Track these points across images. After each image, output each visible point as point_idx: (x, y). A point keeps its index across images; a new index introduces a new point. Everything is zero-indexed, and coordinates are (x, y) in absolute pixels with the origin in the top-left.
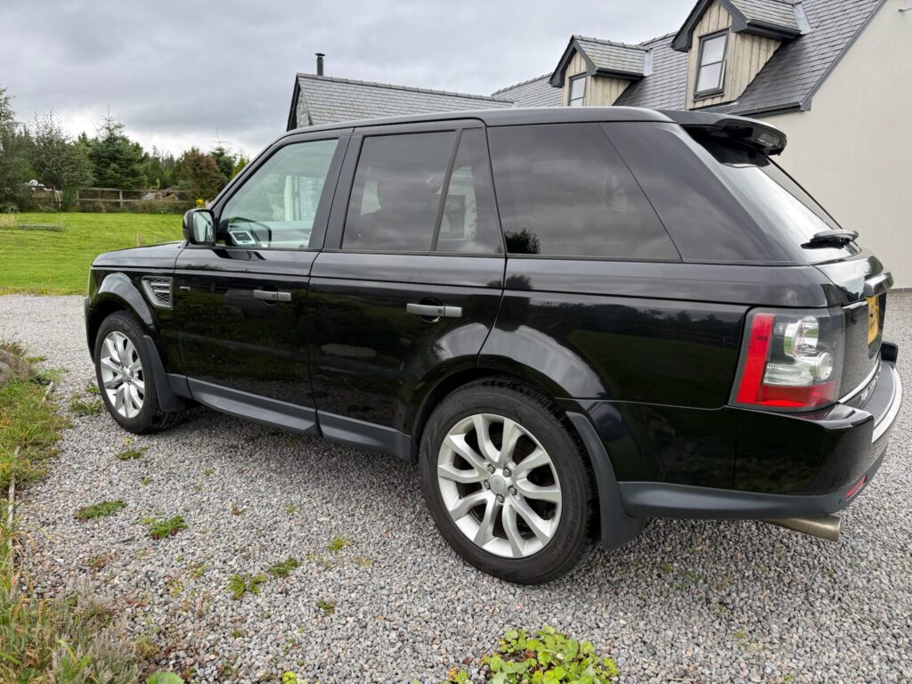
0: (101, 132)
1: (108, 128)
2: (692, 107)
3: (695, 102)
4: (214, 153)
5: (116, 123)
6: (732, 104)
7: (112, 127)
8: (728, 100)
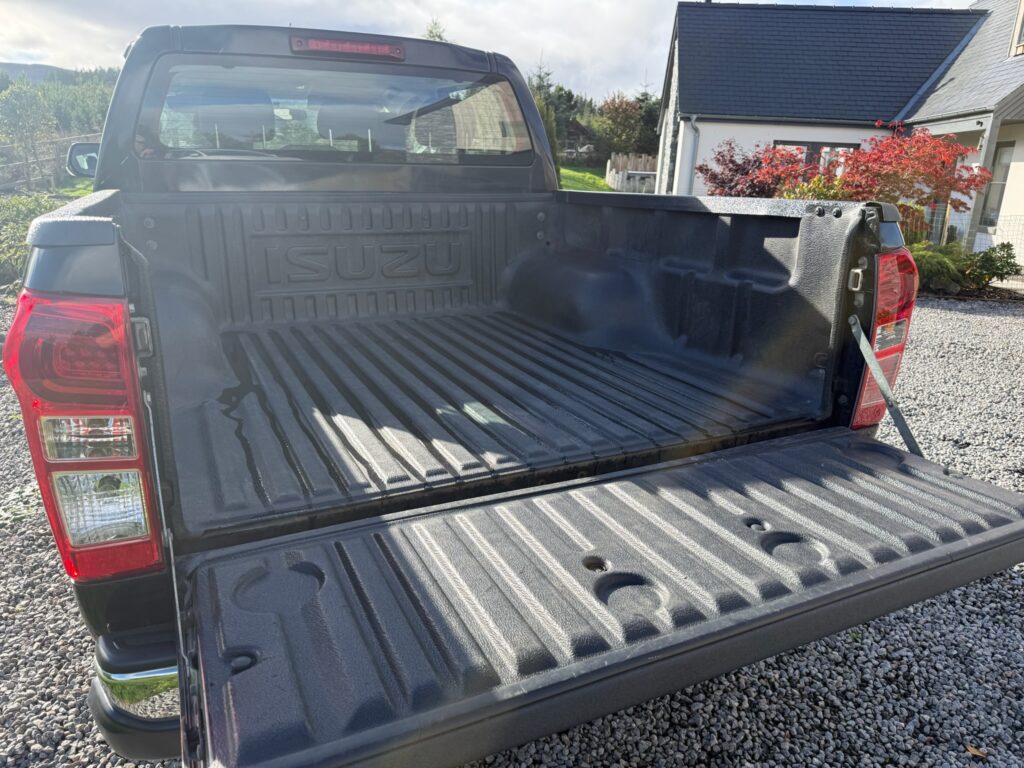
4: (638, 99)
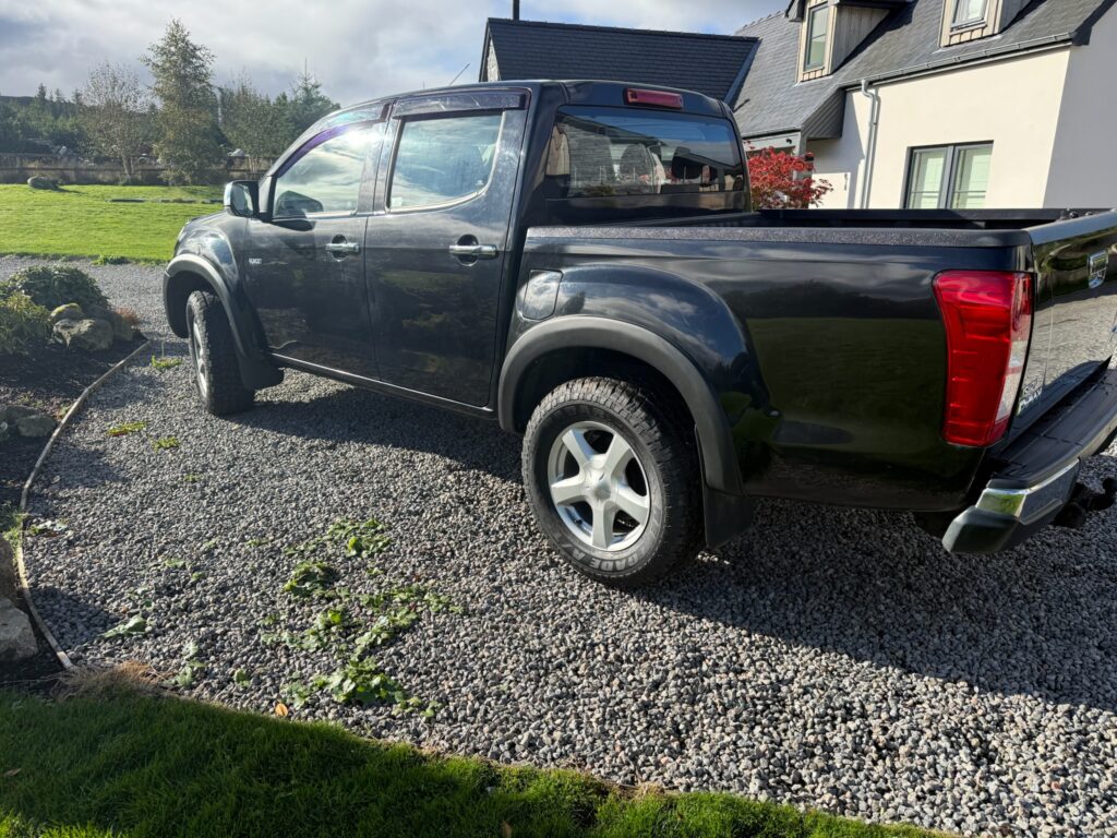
0: (298, 94)
1: (306, 89)
2: (947, 44)
3: (951, 36)
5: (313, 81)
6: (995, 38)
7: (310, 87)
8: (990, 33)
